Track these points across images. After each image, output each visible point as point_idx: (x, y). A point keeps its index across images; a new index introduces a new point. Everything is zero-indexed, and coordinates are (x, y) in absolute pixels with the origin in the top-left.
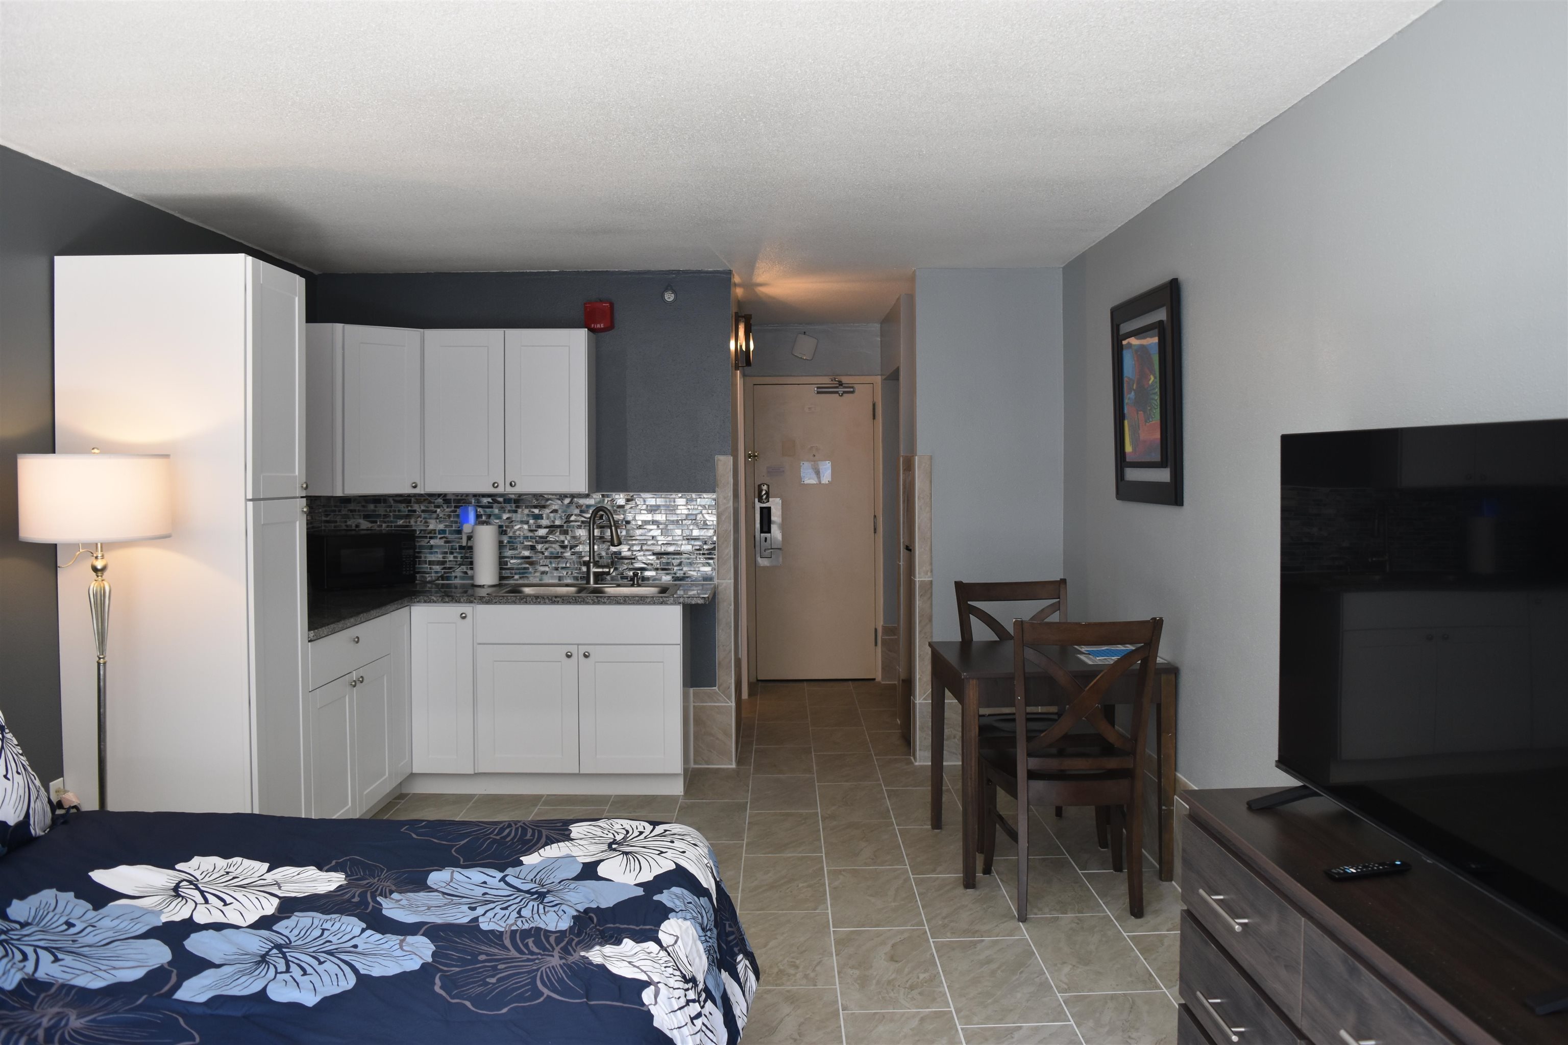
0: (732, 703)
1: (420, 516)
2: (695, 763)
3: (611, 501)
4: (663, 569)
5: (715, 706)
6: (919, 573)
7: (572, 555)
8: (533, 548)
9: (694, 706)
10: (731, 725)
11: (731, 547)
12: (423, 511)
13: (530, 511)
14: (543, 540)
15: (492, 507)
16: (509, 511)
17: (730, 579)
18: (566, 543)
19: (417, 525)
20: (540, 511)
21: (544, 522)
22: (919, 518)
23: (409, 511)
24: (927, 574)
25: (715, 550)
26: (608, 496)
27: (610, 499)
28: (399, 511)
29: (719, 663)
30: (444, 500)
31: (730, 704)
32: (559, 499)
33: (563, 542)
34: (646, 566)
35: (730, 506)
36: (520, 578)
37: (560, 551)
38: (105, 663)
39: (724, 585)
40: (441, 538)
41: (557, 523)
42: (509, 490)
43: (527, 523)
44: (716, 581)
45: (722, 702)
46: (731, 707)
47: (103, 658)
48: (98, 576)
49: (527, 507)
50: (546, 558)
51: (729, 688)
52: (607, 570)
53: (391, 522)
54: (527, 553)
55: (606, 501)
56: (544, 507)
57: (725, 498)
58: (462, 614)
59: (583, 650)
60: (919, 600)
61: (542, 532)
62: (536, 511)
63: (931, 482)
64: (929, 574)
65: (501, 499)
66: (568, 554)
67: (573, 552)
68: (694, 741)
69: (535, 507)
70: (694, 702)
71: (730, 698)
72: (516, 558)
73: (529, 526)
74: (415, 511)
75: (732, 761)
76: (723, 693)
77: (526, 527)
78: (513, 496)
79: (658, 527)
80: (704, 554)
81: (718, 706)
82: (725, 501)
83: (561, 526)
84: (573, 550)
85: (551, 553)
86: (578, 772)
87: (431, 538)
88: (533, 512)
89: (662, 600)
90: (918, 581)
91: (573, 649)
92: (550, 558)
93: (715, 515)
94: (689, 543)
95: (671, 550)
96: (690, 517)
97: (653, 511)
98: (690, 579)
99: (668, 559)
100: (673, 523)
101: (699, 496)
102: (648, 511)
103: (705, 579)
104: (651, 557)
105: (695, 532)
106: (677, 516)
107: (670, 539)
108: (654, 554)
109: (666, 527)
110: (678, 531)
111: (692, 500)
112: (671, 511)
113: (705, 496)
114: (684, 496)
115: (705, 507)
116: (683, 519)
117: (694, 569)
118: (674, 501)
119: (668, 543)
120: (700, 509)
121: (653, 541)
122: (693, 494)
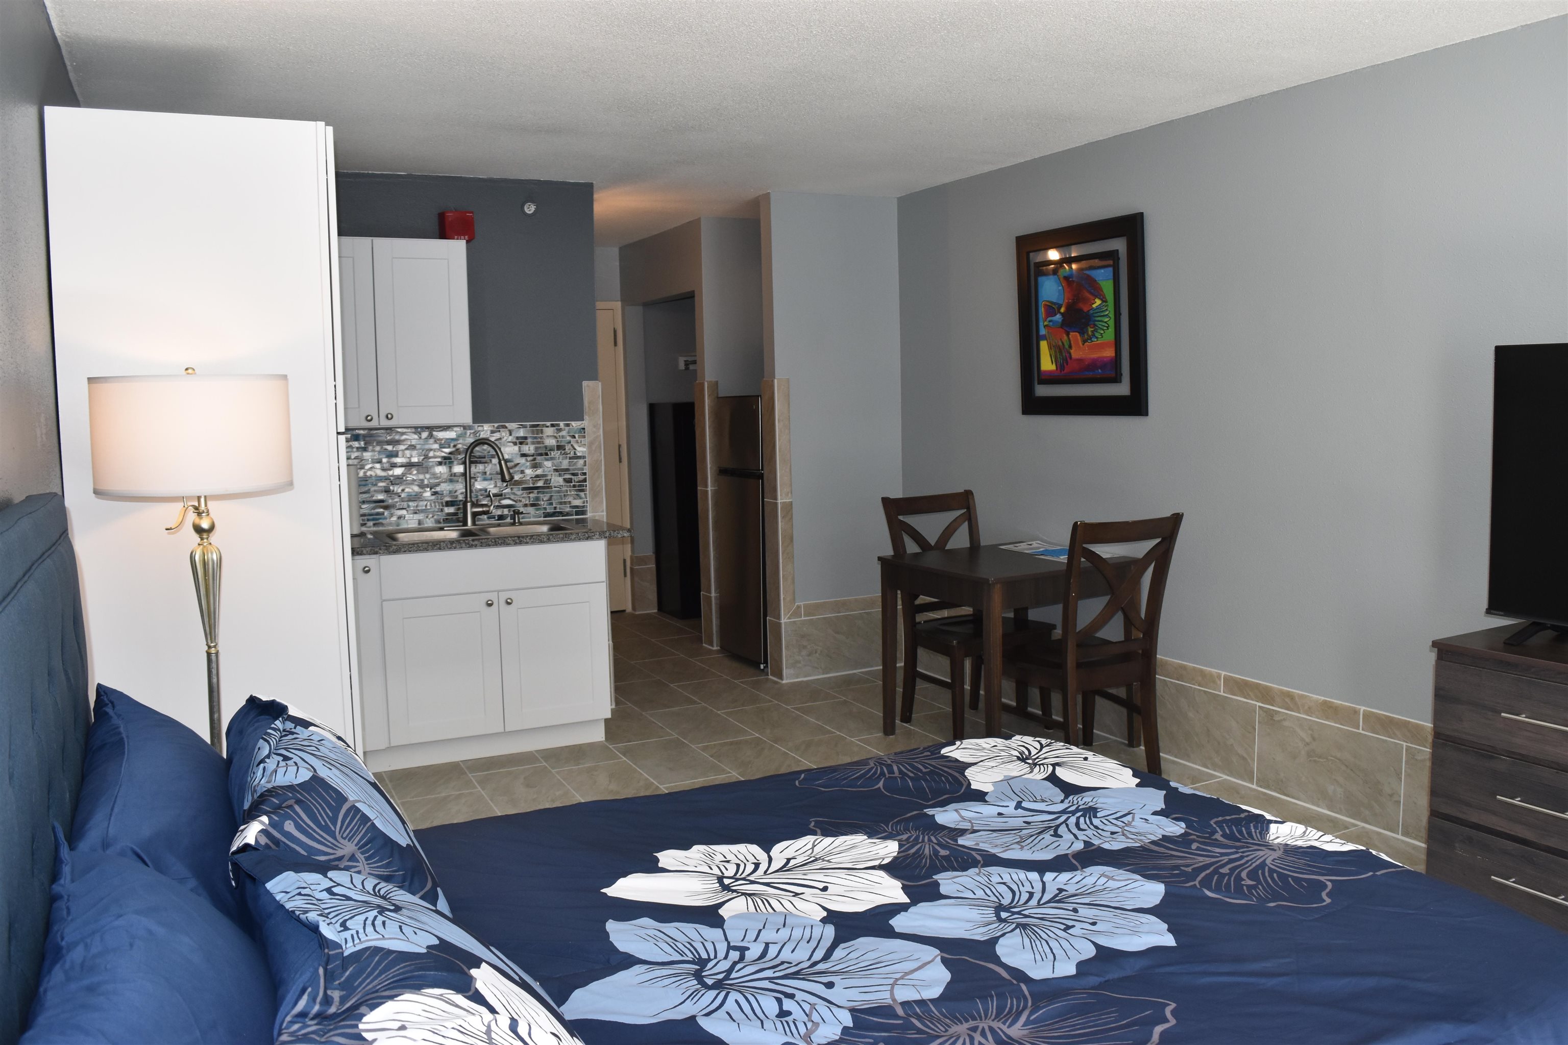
3: (474, 433)
6: (781, 495)
7: (432, 495)
8: (387, 490)
11: (602, 477)
13: (382, 448)
14: (399, 480)
18: (426, 482)
20: (393, 447)
21: (400, 460)
22: (779, 440)
24: (788, 495)
25: (586, 482)
27: (472, 431)
32: (415, 433)
33: (422, 480)
34: (514, 503)
35: (600, 435)
36: (374, 525)
37: (419, 491)
38: (217, 653)
39: (596, 518)
41: (415, 460)
42: (384, 423)
43: (380, 462)
44: (589, 515)
47: (215, 647)
48: (202, 539)
50: (403, 500)
52: (487, 509)
54: (380, 496)
55: (468, 434)
56: (398, 442)
57: (594, 427)
58: (365, 568)
59: (504, 596)
60: (781, 522)
61: (398, 471)
62: (390, 448)
63: (789, 404)
64: (790, 495)
66: (427, 494)
67: (434, 492)
69: (388, 443)
73: (382, 465)
77: (378, 466)
79: (527, 460)
80: (574, 486)
82: (594, 429)
83: (419, 464)
84: (433, 490)
85: (409, 494)
86: (503, 731)
88: (386, 449)
89: (587, 536)
90: (780, 502)
91: (493, 597)
92: (408, 500)
93: (585, 444)
94: (560, 475)
95: (540, 484)
96: (560, 447)
97: (521, 443)
98: (561, 513)
99: (538, 493)
100: (541, 455)
101: (568, 425)
102: (515, 444)
103: (577, 513)
104: (520, 493)
105: (565, 464)
106: (546, 447)
107: (539, 472)
108: (524, 489)
109: (534, 459)
110: (548, 464)
111: (560, 430)
112: (539, 443)
113: (573, 425)
114: (553, 425)
115: (574, 437)
116: (551, 450)
117: (565, 503)
118: (542, 432)
119: (537, 476)
120: (568, 438)
121: (521, 476)
122: (562, 424)
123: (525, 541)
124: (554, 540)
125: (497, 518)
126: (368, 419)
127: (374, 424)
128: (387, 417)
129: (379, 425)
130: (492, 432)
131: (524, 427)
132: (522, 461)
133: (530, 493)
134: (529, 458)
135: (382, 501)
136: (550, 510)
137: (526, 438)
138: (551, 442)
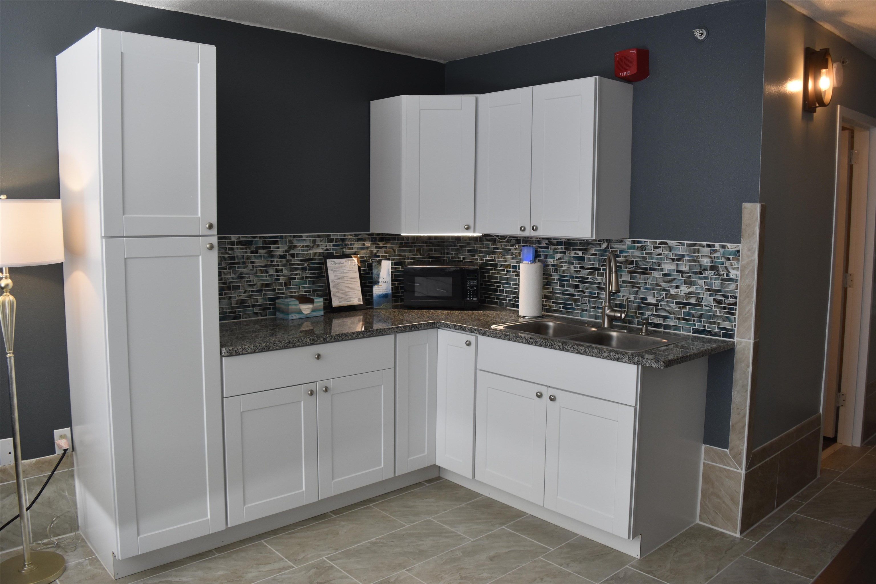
0: (742, 470)
1: (500, 253)
2: (701, 519)
4: (684, 319)
5: (724, 469)
8: (576, 287)
9: (704, 463)
10: (739, 493)
11: (752, 304)
12: (503, 249)
13: (575, 253)
14: (584, 280)
15: (548, 248)
16: (561, 253)
17: (750, 339)
19: (499, 259)
20: (583, 253)
21: (586, 264)
23: (494, 248)
25: (736, 306)
26: (639, 242)
27: (640, 245)
28: (488, 248)
29: (733, 426)
30: (517, 240)
31: (740, 471)
33: (599, 283)
34: (668, 315)
35: (754, 260)
36: (567, 312)
37: (597, 292)
39: (743, 344)
40: (514, 272)
42: (534, 234)
43: (573, 263)
44: (736, 339)
45: (731, 467)
46: (741, 474)
49: (574, 249)
50: (586, 296)
51: (740, 454)
52: (619, 315)
53: (484, 257)
54: (572, 291)
56: (586, 250)
57: (749, 250)
58: (467, 341)
59: (551, 392)
61: (584, 273)
62: (580, 254)
65: (555, 242)
68: (701, 499)
69: (580, 250)
70: (705, 459)
71: (740, 465)
72: (564, 294)
73: (575, 267)
74: (497, 249)
75: (737, 530)
76: (734, 457)
78: (564, 240)
79: (682, 276)
80: (724, 308)
81: (727, 470)
82: (749, 253)
83: (599, 269)
85: (590, 293)
87: (507, 271)
88: (578, 254)
91: (543, 390)
92: (590, 297)
93: (739, 268)
94: (711, 295)
95: (692, 301)
96: (713, 268)
97: (678, 260)
98: (709, 333)
99: (689, 309)
100: (696, 273)
101: (723, 247)
102: (673, 260)
103: (725, 335)
104: (674, 306)
105: (717, 284)
106: (701, 266)
107: (692, 289)
108: (677, 303)
109: (689, 277)
110: (701, 282)
111: (715, 251)
112: (695, 261)
113: (729, 247)
114: (708, 246)
115: (728, 259)
116: (705, 269)
117: (714, 323)
118: (698, 251)
119: (690, 293)
120: (723, 260)
121: (676, 290)
122: (717, 245)
123: (567, 348)
124: (589, 354)
125: (653, 326)
126: (523, 229)
127: (527, 233)
128: (533, 229)
129: (530, 235)
130: (656, 248)
131: (683, 245)
132: (678, 276)
133: (683, 307)
134: (685, 275)
135: (573, 295)
136: (699, 326)
137: (683, 256)
138: (706, 262)
